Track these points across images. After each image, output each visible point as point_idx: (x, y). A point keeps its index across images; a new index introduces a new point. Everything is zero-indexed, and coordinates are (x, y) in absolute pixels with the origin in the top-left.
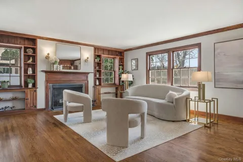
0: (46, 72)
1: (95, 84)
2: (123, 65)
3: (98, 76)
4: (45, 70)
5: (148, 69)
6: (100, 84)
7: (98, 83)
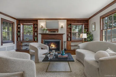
0: (41, 34)
1: (68, 40)
2: (88, 29)
3: (69, 35)
4: (41, 33)
5: (102, 29)
6: (71, 40)
7: (69, 39)
